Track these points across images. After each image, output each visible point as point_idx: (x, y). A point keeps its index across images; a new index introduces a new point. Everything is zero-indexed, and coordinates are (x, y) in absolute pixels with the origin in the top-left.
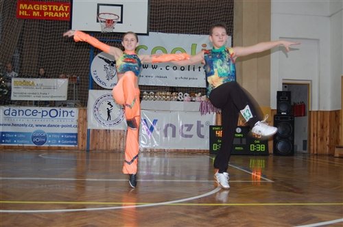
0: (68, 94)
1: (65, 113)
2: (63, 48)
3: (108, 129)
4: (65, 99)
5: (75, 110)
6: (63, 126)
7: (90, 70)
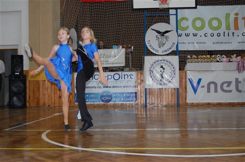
0: (126, 60)
1: (126, 76)
2: (120, 23)
3: (161, 87)
4: (124, 65)
5: (134, 73)
6: (124, 87)
7: (144, 40)
